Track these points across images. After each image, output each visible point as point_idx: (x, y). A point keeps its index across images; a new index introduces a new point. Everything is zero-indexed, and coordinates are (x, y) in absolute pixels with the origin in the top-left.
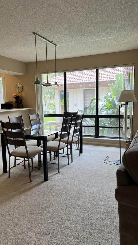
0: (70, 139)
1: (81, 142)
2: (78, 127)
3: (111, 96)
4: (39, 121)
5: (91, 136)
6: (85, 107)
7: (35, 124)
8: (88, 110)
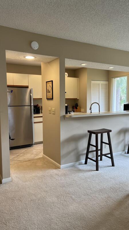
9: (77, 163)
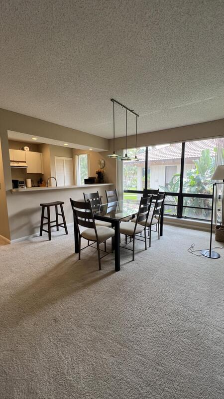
0: (149, 220)
1: (161, 222)
2: (159, 208)
3: (195, 173)
4: (116, 198)
5: (173, 216)
6: (167, 183)
7: (112, 201)
8: (169, 186)
9: (32, 236)
